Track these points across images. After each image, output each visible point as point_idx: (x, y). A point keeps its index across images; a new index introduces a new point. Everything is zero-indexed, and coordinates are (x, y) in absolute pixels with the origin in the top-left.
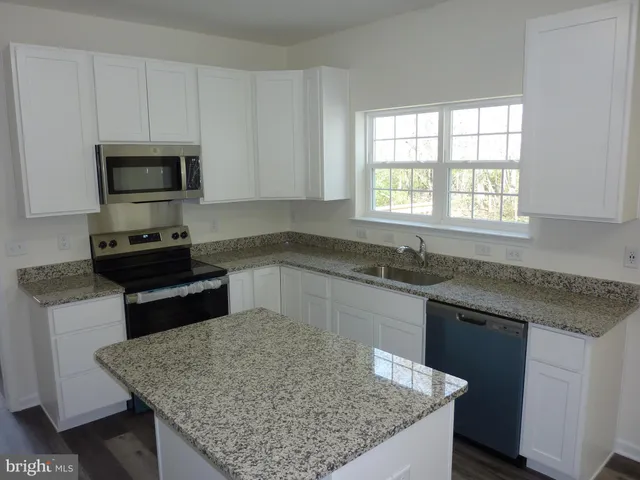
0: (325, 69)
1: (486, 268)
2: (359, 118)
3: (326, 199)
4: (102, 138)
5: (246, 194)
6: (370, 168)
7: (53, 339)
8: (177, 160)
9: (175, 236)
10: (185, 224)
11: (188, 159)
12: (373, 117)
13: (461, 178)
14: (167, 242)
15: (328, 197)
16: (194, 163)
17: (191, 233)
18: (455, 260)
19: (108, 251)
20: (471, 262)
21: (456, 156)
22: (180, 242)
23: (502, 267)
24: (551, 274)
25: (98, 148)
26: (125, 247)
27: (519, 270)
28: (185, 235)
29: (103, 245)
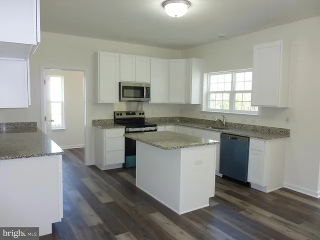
0: (193, 59)
1: (245, 126)
2: (205, 76)
3: (192, 103)
4: (121, 80)
5: (165, 101)
6: (209, 93)
7: (104, 139)
8: (143, 88)
9: (140, 114)
10: (143, 110)
11: (146, 88)
12: (210, 76)
13: (238, 97)
14: (137, 116)
15: (193, 103)
16: (148, 89)
17: (145, 113)
18: (235, 124)
19: (119, 117)
20: (240, 124)
21: (237, 89)
22: (141, 116)
23: (250, 125)
24: (264, 127)
25: (120, 83)
26: (124, 116)
27: (255, 126)
28: (143, 114)
29: (118, 114)
